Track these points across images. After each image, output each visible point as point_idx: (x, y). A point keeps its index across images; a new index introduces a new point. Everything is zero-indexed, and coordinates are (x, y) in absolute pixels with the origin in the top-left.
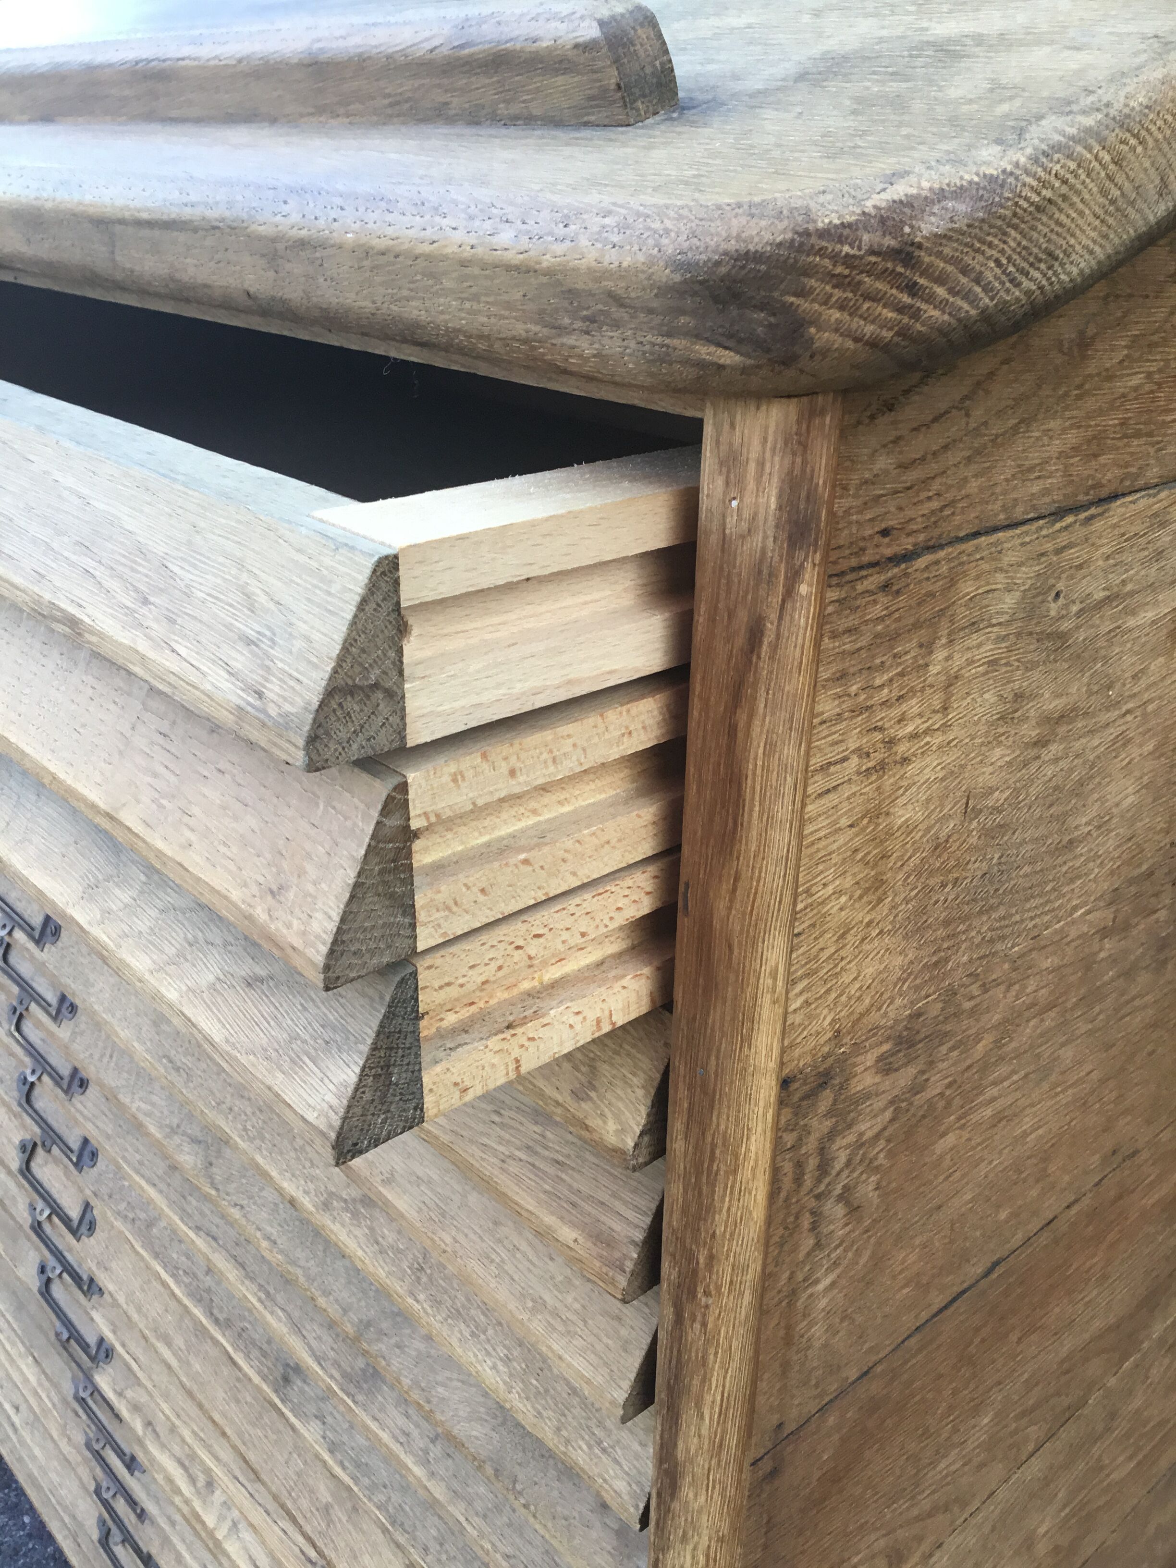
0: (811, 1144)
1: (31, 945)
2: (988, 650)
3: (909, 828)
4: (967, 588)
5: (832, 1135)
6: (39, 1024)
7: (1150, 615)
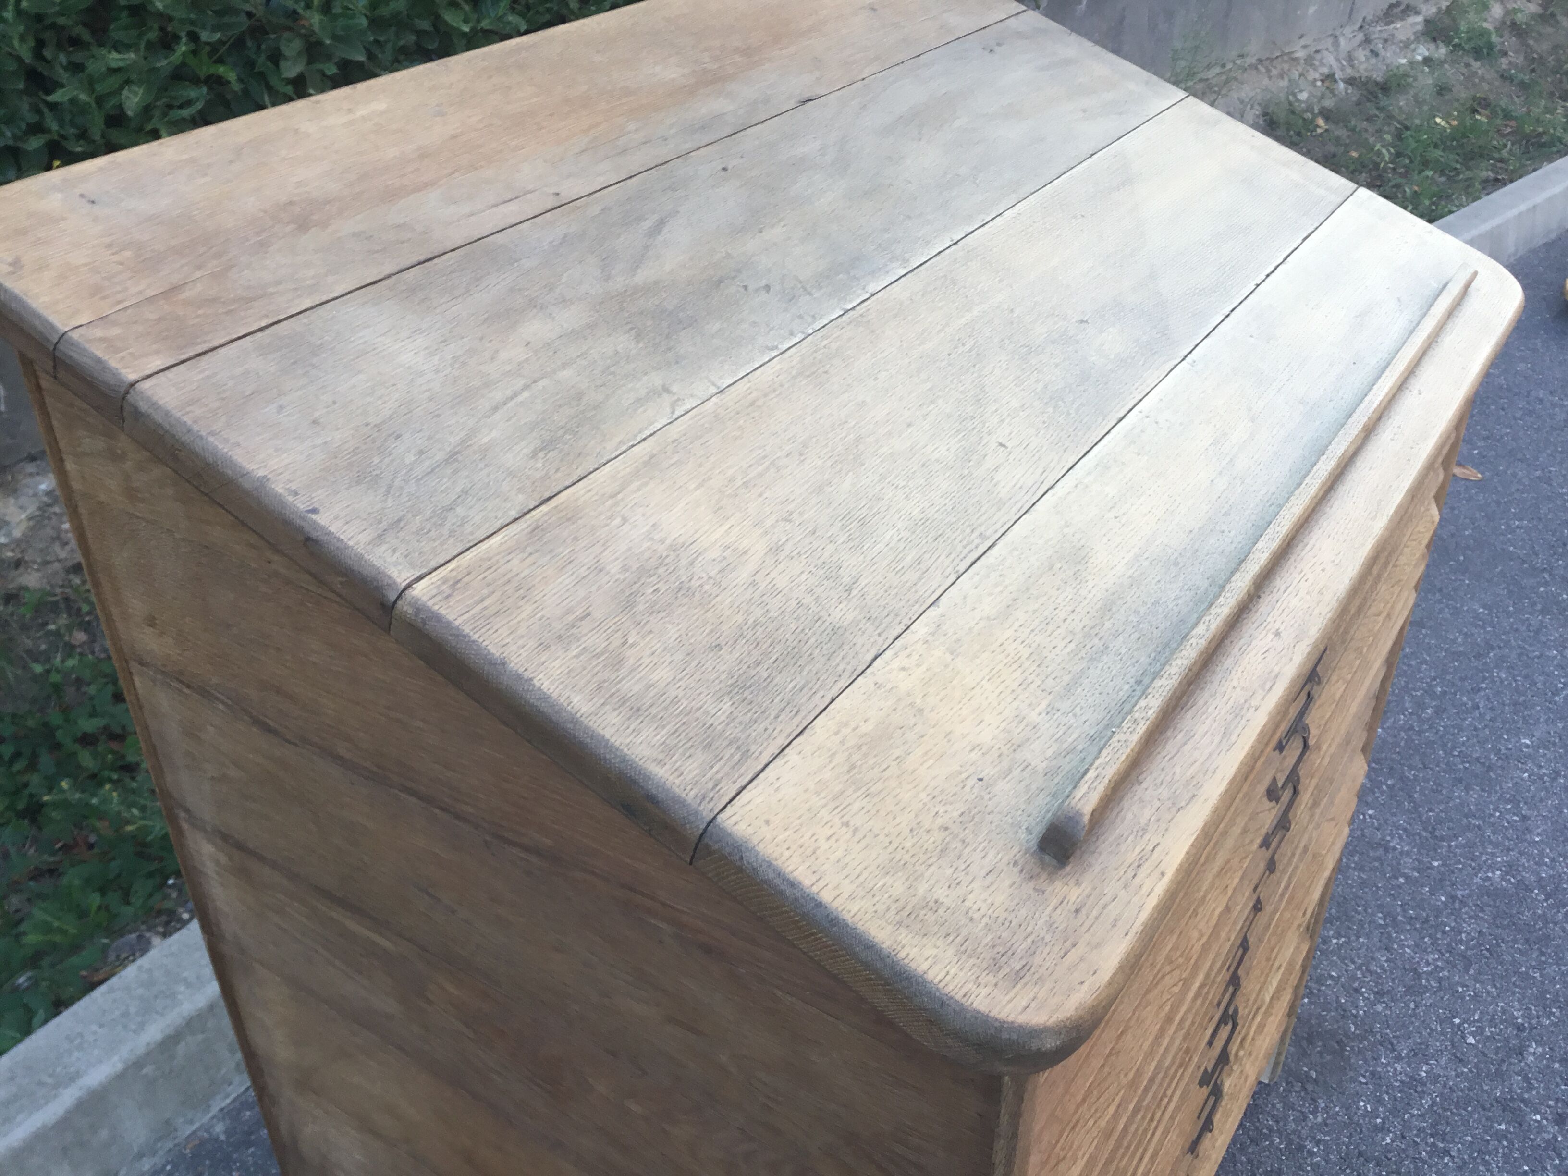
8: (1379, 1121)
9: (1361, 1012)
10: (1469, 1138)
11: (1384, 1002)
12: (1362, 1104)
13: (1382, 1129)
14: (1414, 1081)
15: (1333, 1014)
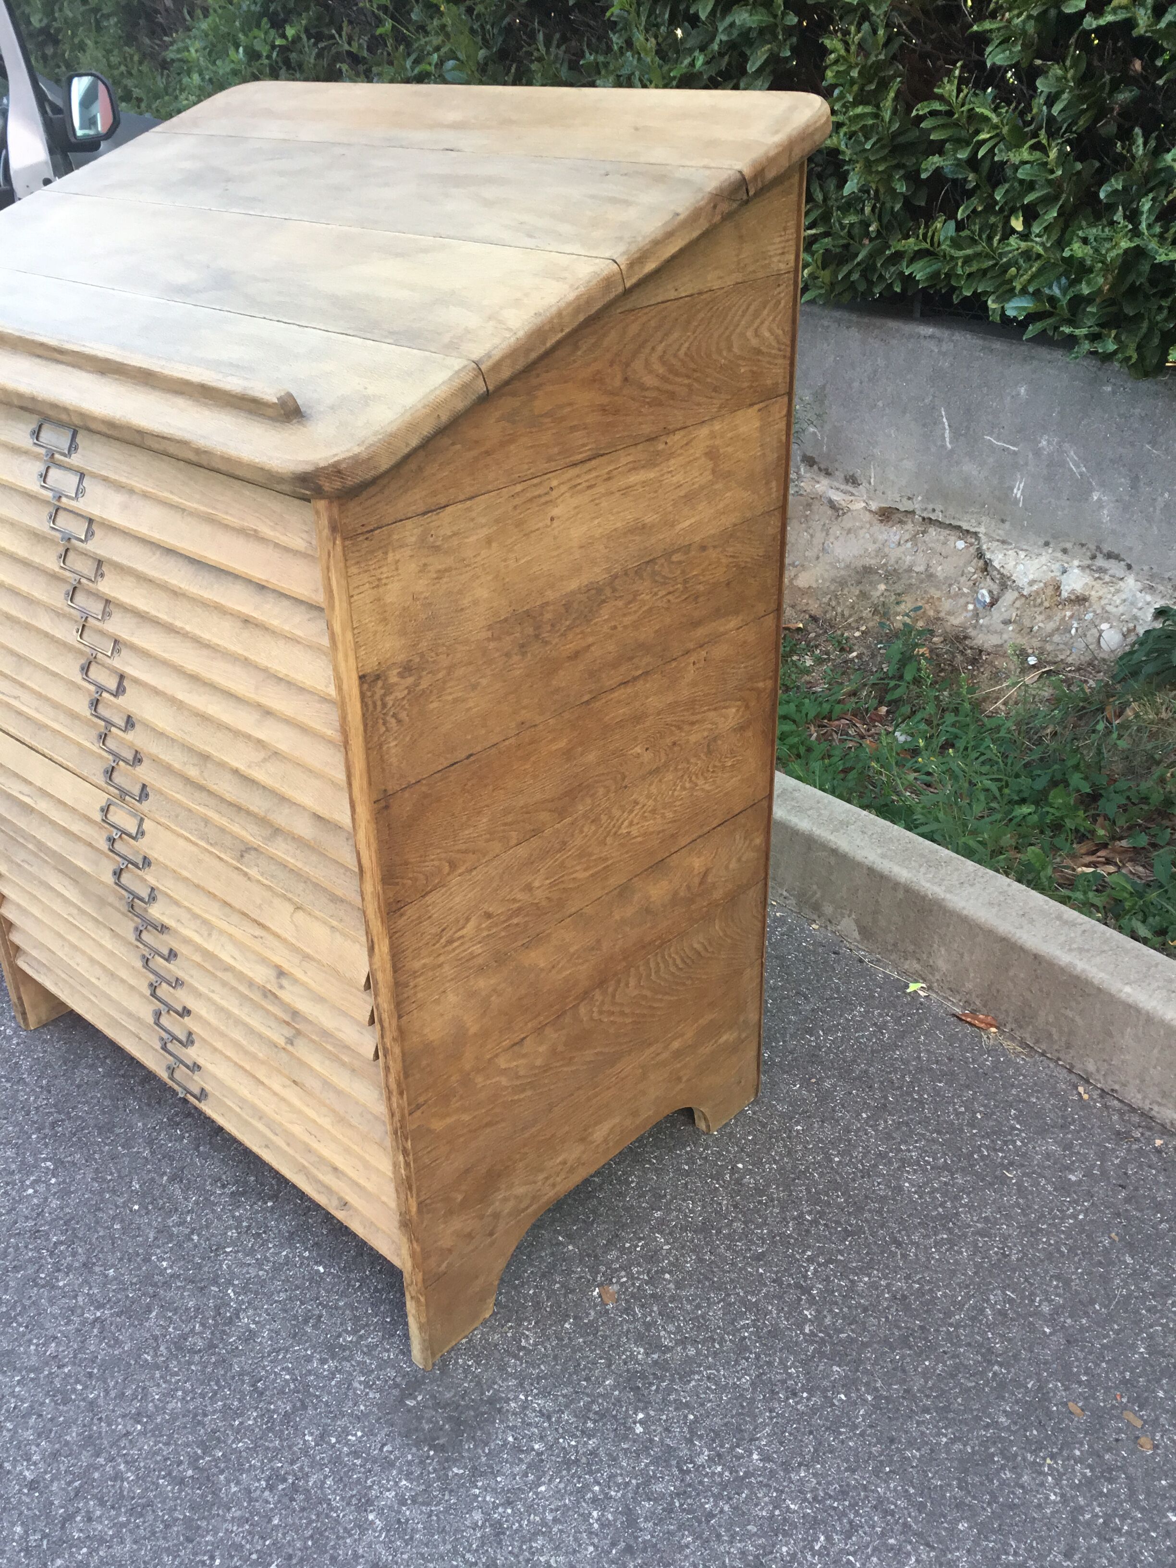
0: (377, 697)
1: (112, 698)
2: (409, 553)
3: (392, 603)
4: (395, 537)
5: (385, 695)
6: (116, 737)
7: (475, 537)
8: (333, 1440)
9: (477, 1491)
10: (276, 1521)
11: (483, 1525)
12: (359, 1434)
13: (322, 1438)
14: (365, 1503)
15: (484, 1459)
